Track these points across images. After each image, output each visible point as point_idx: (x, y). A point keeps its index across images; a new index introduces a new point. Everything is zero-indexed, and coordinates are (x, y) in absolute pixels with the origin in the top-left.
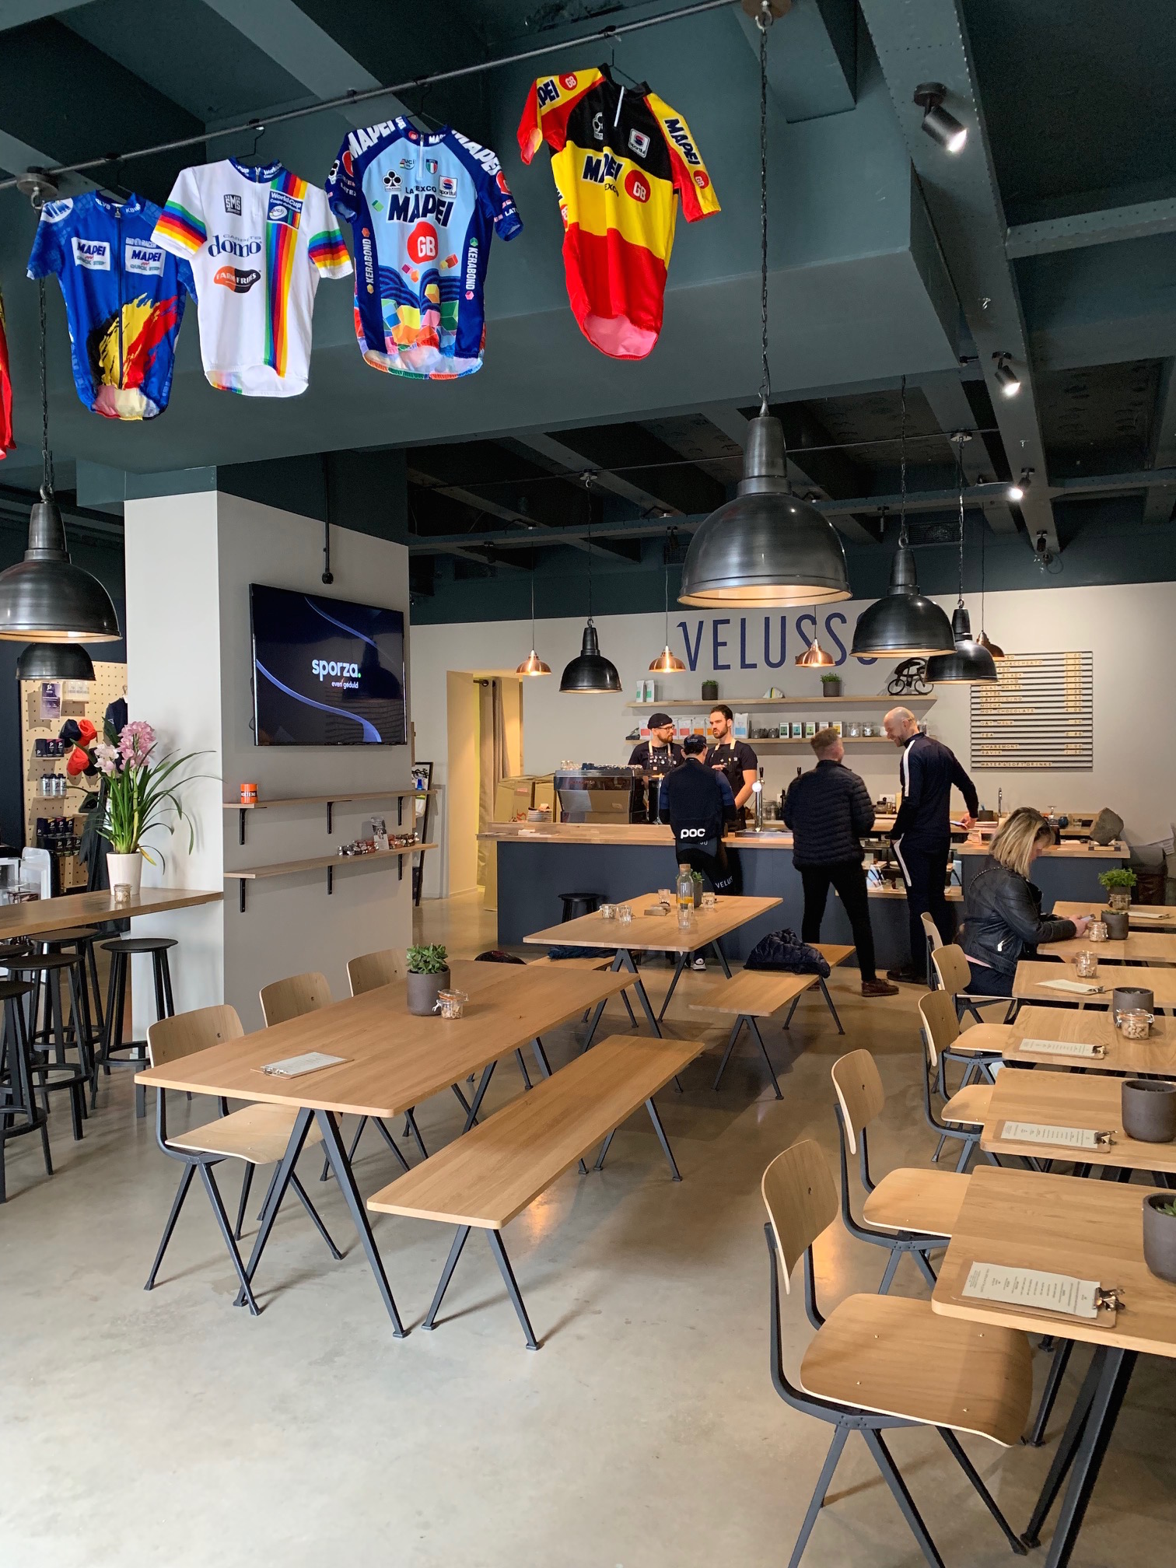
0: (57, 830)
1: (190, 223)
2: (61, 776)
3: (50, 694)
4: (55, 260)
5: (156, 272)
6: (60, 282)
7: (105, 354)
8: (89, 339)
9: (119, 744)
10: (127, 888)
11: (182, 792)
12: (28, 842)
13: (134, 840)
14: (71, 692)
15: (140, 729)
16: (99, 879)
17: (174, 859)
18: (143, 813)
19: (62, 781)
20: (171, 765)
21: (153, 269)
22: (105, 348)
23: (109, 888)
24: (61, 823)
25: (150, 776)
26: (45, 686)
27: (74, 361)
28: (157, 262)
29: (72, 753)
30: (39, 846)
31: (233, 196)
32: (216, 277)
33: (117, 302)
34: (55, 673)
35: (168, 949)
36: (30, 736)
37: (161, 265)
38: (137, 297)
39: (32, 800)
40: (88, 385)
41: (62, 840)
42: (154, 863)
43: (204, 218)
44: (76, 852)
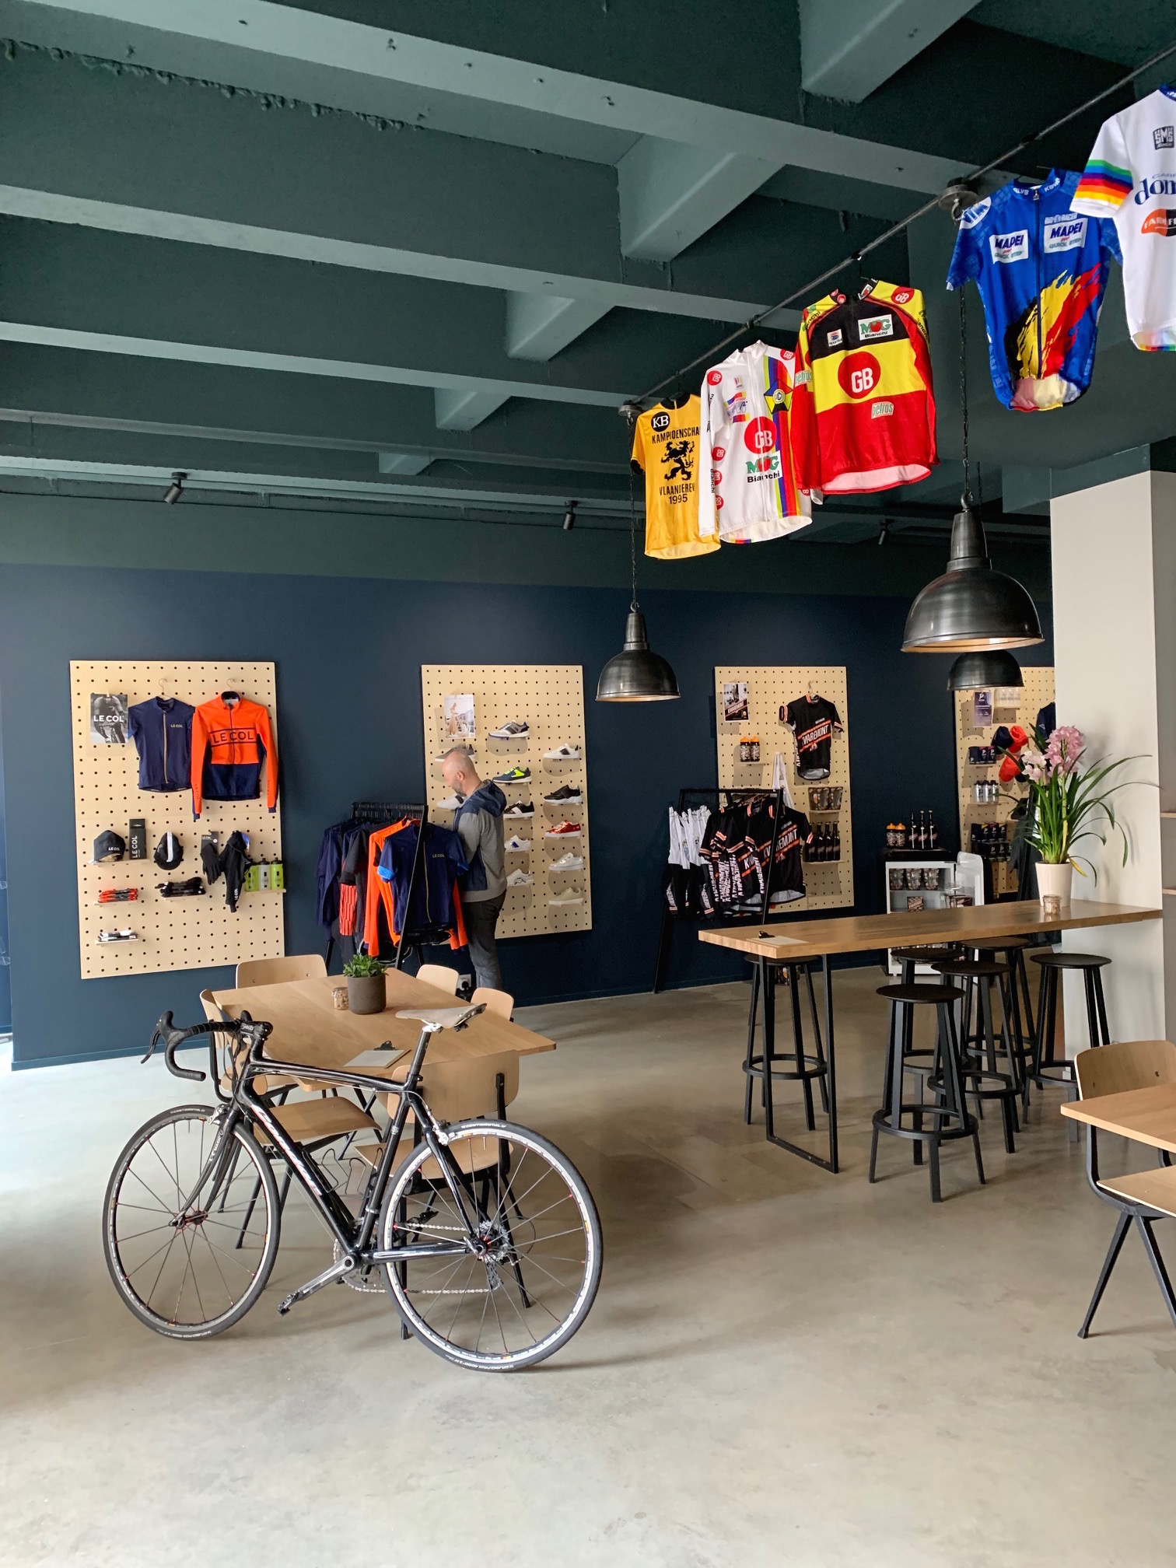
0: (990, 835)
1: (1114, 177)
2: (993, 782)
3: (981, 701)
4: (973, 265)
5: (1076, 245)
6: (978, 285)
7: (1023, 347)
8: (1006, 336)
9: (1046, 750)
10: (1057, 900)
11: (1116, 800)
12: (963, 847)
13: (1063, 849)
14: (1002, 699)
15: (1068, 735)
16: (1028, 889)
17: (1107, 872)
18: (1072, 822)
19: (994, 788)
20: (1101, 772)
21: (1075, 241)
22: (1023, 341)
23: (1039, 898)
24: (994, 829)
25: (1080, 783)
26: (977, 695)
27: (992, 361)
28: (1078, 234)
29: (1004, 759)
30: (973, 851)
31: (1164, 129)
32: (1143, 226)
33: (1035, 289)
34: (983, 682)
35: (1100, 968)
36: (964, 745)
37: (1083, 236)
38: (1056, 278)
39: (966, 806)
40: (1006, 383)
41: (995, 845)
42: (1085, 875)
43: (1129, 165)
44: (1009, 858)
